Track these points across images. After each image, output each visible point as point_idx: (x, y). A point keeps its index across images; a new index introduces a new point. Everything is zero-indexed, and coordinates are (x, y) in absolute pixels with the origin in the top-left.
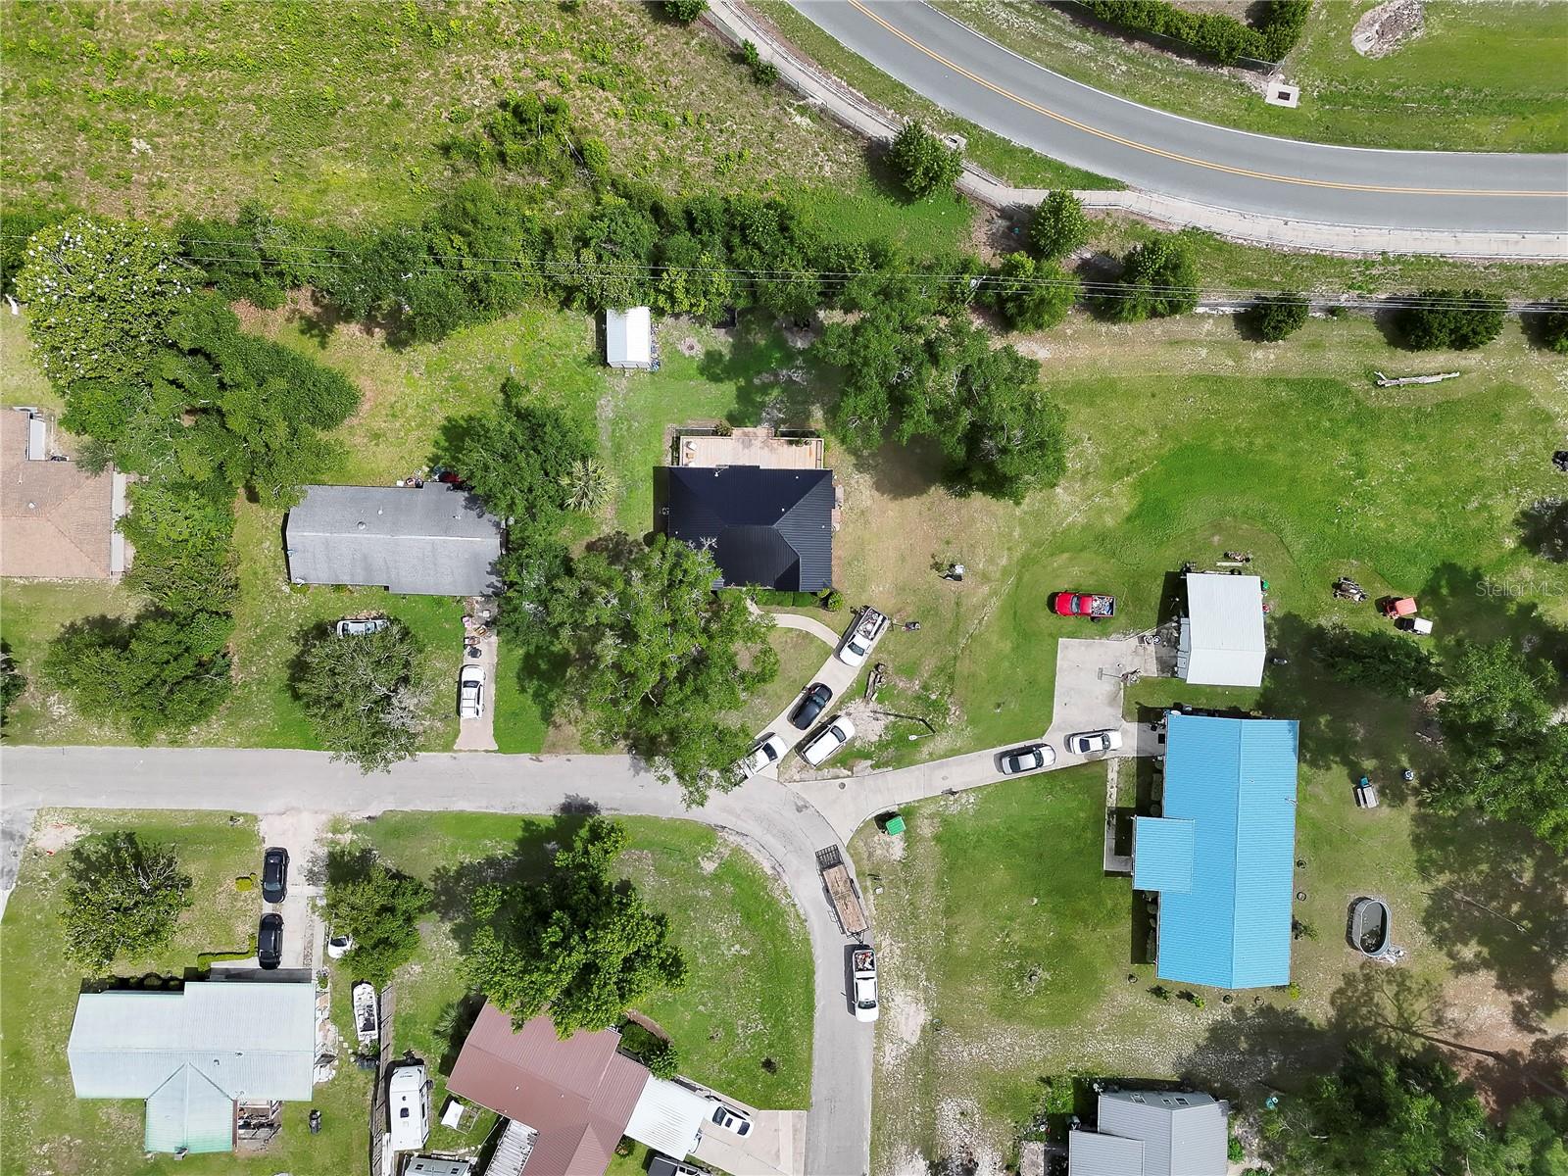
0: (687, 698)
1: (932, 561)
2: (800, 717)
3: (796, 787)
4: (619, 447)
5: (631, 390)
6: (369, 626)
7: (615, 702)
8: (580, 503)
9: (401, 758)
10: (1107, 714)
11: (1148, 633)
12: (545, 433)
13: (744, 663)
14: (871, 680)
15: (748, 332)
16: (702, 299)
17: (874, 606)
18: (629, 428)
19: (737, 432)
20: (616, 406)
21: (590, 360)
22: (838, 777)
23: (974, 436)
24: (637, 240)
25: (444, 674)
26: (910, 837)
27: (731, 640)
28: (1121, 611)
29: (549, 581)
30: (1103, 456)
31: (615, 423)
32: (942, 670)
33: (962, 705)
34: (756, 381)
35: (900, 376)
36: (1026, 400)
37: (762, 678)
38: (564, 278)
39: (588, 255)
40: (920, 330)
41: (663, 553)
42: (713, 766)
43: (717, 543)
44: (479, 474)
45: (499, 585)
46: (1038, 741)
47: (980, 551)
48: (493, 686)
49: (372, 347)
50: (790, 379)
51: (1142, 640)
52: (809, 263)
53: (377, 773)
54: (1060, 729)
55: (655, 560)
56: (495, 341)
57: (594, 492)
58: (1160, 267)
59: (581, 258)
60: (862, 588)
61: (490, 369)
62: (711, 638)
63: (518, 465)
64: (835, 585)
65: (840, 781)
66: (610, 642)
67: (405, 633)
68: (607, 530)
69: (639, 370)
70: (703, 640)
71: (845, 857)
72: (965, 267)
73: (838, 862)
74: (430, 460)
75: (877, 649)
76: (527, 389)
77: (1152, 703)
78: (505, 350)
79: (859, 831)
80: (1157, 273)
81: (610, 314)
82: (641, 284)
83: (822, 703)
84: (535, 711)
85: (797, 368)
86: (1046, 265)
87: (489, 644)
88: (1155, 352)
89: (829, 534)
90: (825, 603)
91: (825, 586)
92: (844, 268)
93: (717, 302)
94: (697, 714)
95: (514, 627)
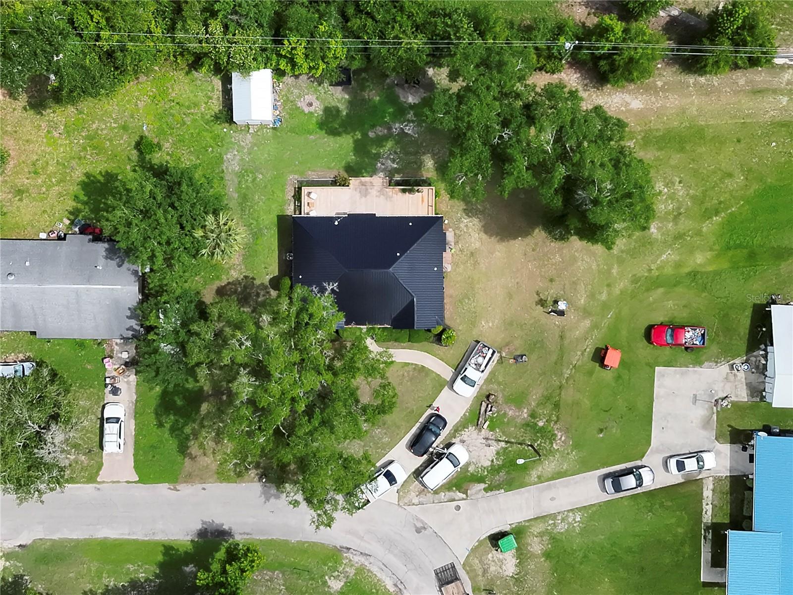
0: (316, 429)
1: (537, 298)
2: (417, 444)
3: (415, 510)
4: (244, 198)
5: (255, 145)
6: (17, 368)
7: (250, 434)
8: (213, 254)
9: (52, 490)
10: (703, 437)
11: (738, 361)
12: (182, 192)
13: (365, 398)
14: (483, 409)
15: (363, 89)
16: (320, 62)
17: (484, 340)
18: (254, 180)
19: (353, 181)
20: (242, 159)
21: (217, 118)
22: (454, 500)
23: (570, 186)
24: (259, 11)
25: (86, 411)
26: (522, 554)
27: (354, 377)
28: (712, 340)
29: (184, 325)
30: (693, 198)
31: (241, 175)
32: (548, 398)
33: (567, 431)
34: (371, 134)
35: (501, 137)
36: (614, 155)
37: (382, 410)
38: (193, 46)
39: (216, 26)
40: (518, 96)
41: (290, 298)
42: (337, 490)
43: (338, 287)
44: (122, 229)
45: (138, 328)
46: (639, 463)
47: (581, 287)
48: (133, 422)
49: (14, 109)
50: (402, 133)
51: (732, 367)
52: (418, 28)
53: (32, 503)
54: (658, 451)
55: (284, 306)
56: (129, 101)
57: (226, 242)
58: (738, 28)
59: (210, 30)
60: (473, 323)
61: (125, 128)
62: (335, 374)
63: (157, 220)
64: (448, 322)
65: (455, 503)
66: (244, 380)
67: (54, 375)
68: (235, 275)
69: (262, 126)
70: (328, 377)
71: (462, 573)
72: (560, 30)
73: (455, 578)
74: (71, 213)
75: (488, 381)
76: (159, 146)
77: (742, 425)
78: (138, 110)
79: (474, 550)
80: (735, 33)
81: (235, 76)
82: (264, 50)
83: (438, 431)
84: (172, 444)
85: (409, 121)
86: (634, 25)
87: (128, 383)
88: (740, 101)
89: (440, 275)
90: (438, 338)
91: (438, 324)
92: (450, 34)
93: (334, 65)
94: (324, 443)
95: (154, 367)
